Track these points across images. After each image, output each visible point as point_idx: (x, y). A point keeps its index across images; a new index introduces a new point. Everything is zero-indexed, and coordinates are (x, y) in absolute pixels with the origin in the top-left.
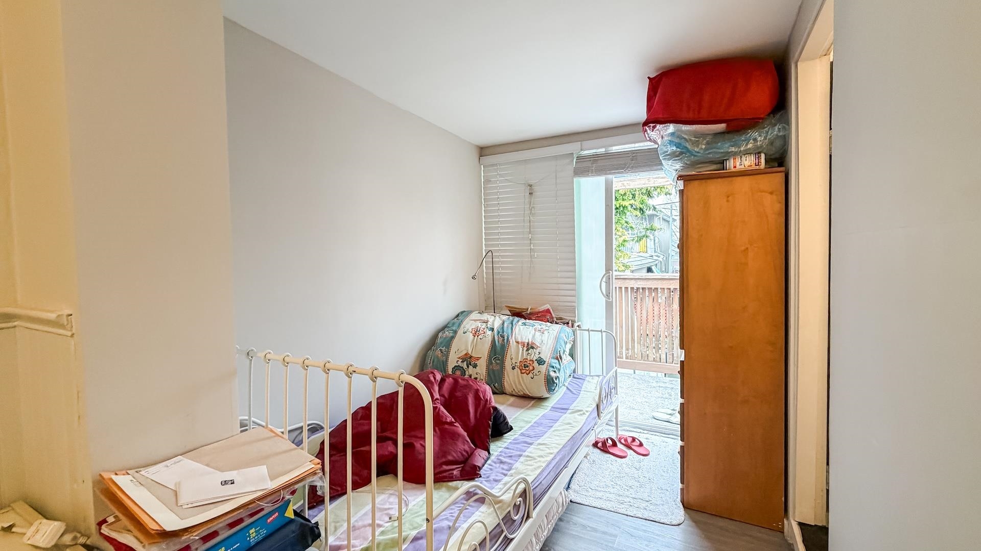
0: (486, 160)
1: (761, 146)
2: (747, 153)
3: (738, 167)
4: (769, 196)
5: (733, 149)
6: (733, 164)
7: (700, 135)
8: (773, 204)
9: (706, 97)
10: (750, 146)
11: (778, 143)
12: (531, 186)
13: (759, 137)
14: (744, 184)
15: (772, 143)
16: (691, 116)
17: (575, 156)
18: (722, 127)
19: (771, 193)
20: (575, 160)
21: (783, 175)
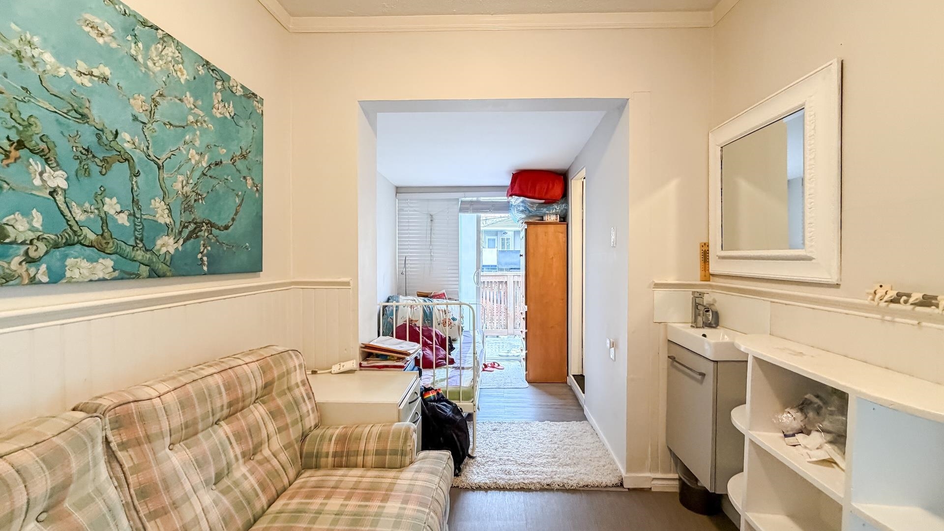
0: (399, 195)
1: (558, 212)
2: (553, 214)
3: (549, 220)
4: (561, 234)
5: (547, 212)
6: (547, 219)
7: (533, 203)
8: (562, 237)
9: (537, 188)
10: (554, 211)
11: (564, 211)
12: (431, 216)
13: (557, 208)
14: (551, 228)
15: (562, 211)
16: (530, 195)
17: (460, 200)
18: (543, 201)
19: (562, 233)
20: (460, 203)
21: (566, 225)
